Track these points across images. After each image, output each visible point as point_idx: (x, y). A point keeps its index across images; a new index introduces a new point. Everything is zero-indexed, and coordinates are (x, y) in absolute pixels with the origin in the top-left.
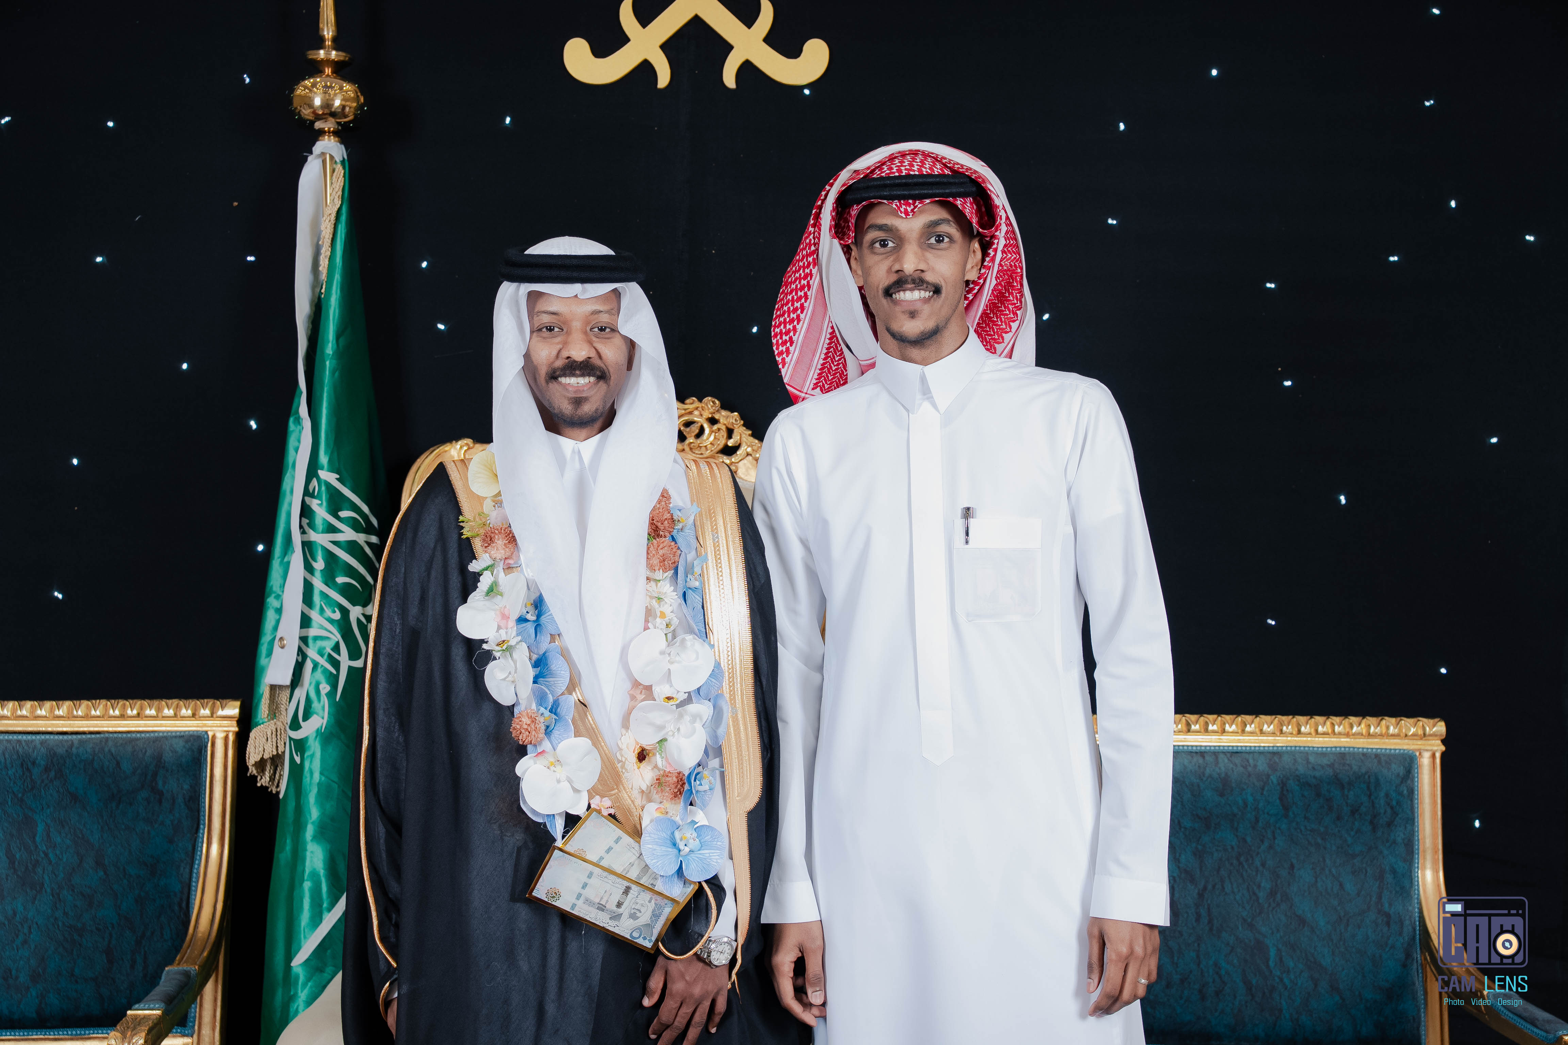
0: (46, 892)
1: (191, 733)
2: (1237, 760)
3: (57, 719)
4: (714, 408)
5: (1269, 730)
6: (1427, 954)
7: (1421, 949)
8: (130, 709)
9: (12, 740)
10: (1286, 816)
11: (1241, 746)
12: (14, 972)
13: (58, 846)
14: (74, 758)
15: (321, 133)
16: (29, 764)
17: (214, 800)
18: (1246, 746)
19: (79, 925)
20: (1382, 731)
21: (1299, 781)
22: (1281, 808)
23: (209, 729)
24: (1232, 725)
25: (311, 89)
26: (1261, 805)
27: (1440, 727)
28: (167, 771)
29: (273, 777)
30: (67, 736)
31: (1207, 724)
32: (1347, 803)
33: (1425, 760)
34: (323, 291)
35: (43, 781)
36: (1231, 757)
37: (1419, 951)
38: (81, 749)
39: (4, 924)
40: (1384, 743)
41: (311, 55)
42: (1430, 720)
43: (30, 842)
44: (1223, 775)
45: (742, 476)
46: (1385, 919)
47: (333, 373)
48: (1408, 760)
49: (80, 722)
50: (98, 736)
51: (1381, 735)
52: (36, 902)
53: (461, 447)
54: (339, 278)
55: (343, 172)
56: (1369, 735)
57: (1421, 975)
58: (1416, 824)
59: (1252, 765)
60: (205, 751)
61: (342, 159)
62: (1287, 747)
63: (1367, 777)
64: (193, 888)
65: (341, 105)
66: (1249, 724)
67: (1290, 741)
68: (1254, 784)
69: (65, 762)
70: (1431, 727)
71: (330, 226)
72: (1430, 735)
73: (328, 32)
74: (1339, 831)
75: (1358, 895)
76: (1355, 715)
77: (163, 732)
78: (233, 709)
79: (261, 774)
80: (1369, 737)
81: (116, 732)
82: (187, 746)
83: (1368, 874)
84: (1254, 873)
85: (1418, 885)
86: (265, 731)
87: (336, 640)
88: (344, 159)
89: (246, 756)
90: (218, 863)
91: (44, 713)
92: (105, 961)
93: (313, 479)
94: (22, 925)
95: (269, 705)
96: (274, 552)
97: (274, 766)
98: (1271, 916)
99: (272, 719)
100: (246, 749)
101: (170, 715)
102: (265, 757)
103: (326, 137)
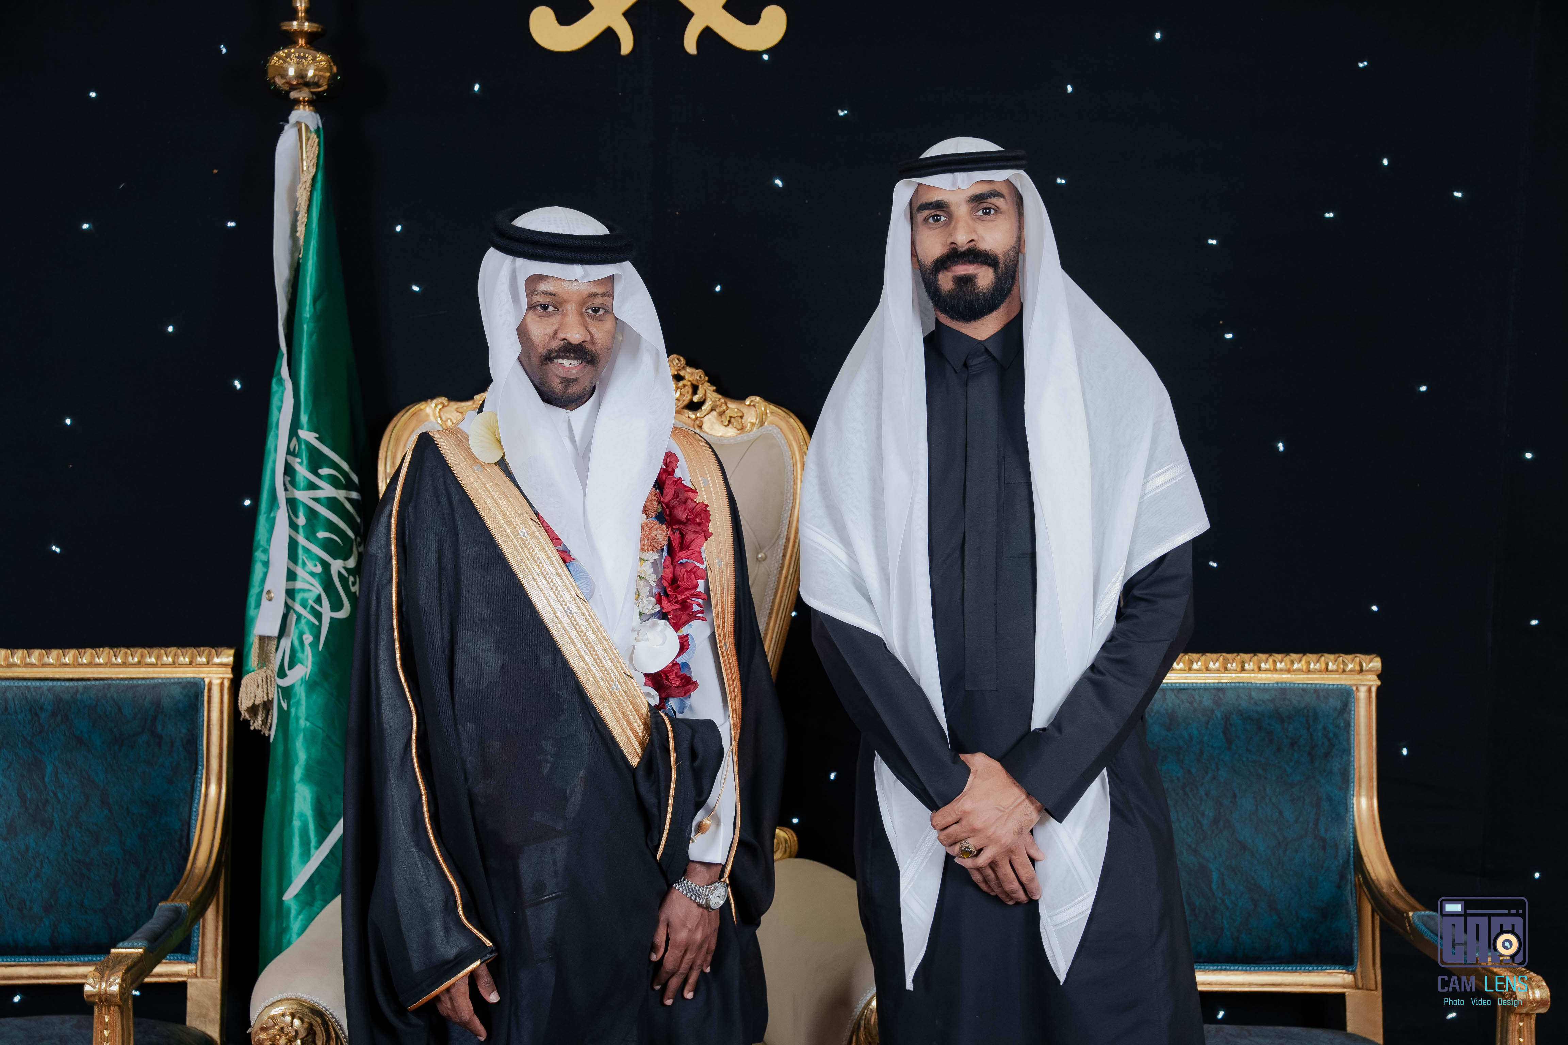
0: (56, 829)
1: (188, 680)
2: (1184, 696)
3: (63, 666)
4: (679, 365)
5: (1214, 667)
6: (1360, 876)
7: (1355, 871)
8: (130, 657)
9: (21, 686)
10: (1229, 749)
11: (1188, 683)
12: (28, 903)
13: (65, 785)
14: (79, 703)
15: (297, 102)
16: (38, 710)
17: (211, 743)
18: (1192, 683)
19: (88, 860)
20: (1321, 667)
21: (1241, 715)
22: (1224, 741)
23: (205, 676)
25: (285, 59)
26: (1206, 738)
27: (1376, 663)
28: (165, 715)
29: (265, 721)
30: (73, 682)
32: (1286, 735)
33: (1362, 694)
34: (301, 256)
35: (50, 725)
36: (1178, 693)
37: (1352, 874)
38: (85, 695)
39: (17, 858)
40: (1323, 679)
41: (285, 26)
42: (1366, 656)
43: (40, 783)
44: (1170, 711)
45: (707, 431)
46: (1321, 844)
47: (311, 335)
48: (1345, 695)
49: (85, 670)
50: (101, 682)
51: (1320, 671)
52: (47, 838)
53: (436, 406)
54: (315, 243)
55: (317, 140)
56: (1309, 671)
57: (1354, 895)
58: (1352, 754)
59: (1197, 701)
60: (201, 697)
61: (316, 128)
62: (1231, 683)
63: (1305, 711)
64: (193, 826)
65: (315, 76)
67: (1234, 678)
68: (1199, 718)
69: (70, 708)
70: (1368, 663)
71: (306, 193)
72: (1367, 671)
73: (301, 4)
74: (1279, 762)
75: (1296, 821)
76: (1296, 652)
77: (162, 679)
78: (227, 657)
79: (254, 718)
80: (1309, 673)
81: (118, 679)
82: (184, 693)
83: (1305, 802)
84: (1198, 802)
85: (1353, 811)
86: (256, 678)
87: (318, 592)
88: (318, 127)
89: (239, 701)
90: (216, 803)
91: (51, 661)
92: (112, 893)
93: (294, 439)
94: (35, 860)
95: (259, 654)
96: (260, 506)
97: (264, 712)
98: (1214, 842)
99: (262, 667)
100: (238, 696)
101: (168, 663)
102: (257, 703)
103: (302, 106)
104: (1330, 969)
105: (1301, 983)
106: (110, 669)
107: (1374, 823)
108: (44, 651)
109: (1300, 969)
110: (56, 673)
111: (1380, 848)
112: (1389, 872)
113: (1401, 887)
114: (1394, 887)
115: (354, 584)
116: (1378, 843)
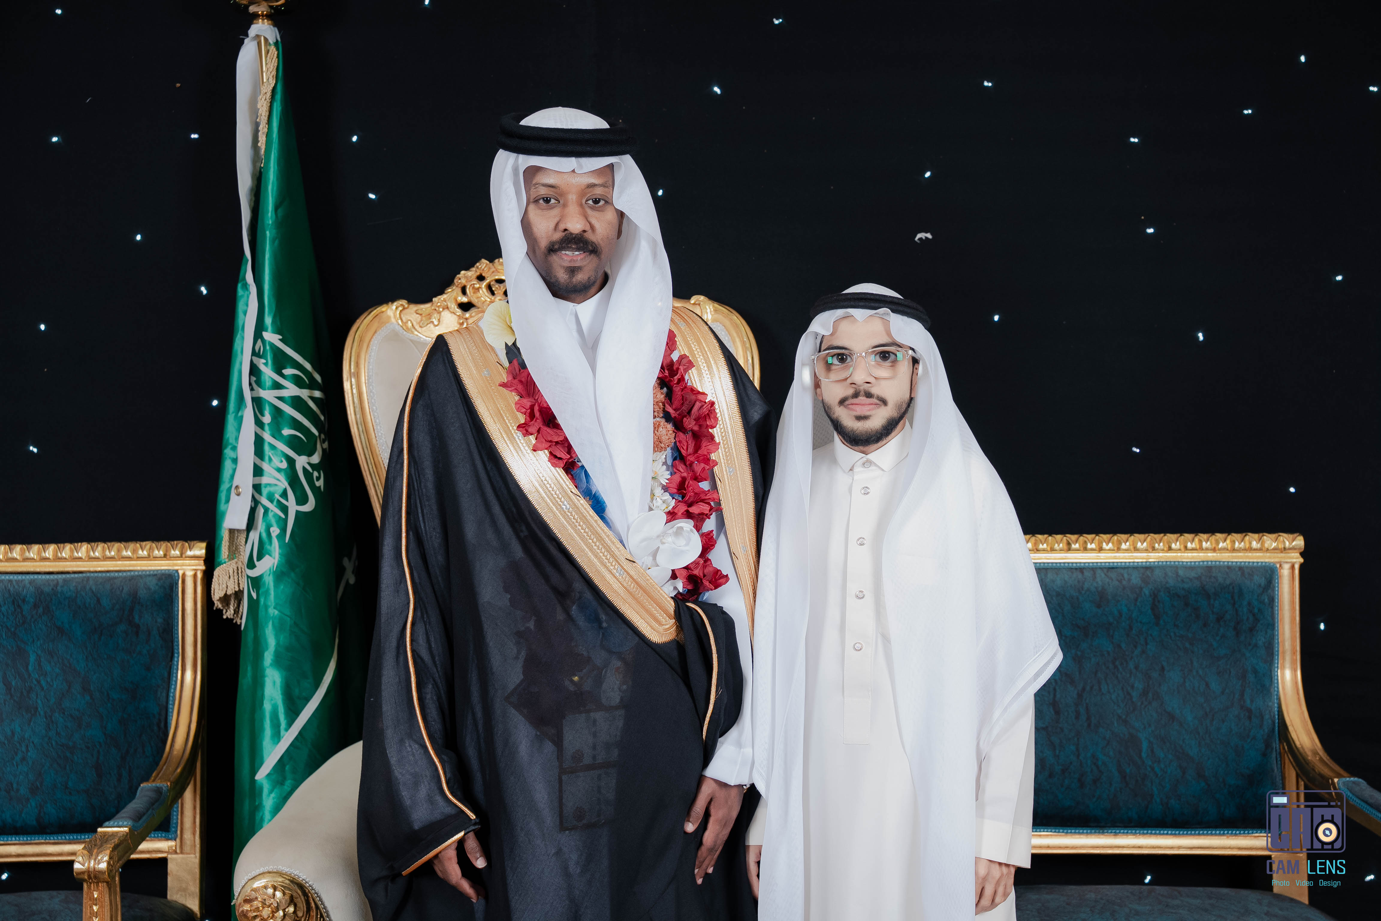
0: (40, 715)
1: (163, 572)
2: (1113, 575)
3: (43, 560)
5: (1142, 547)
6: (1285, 744)
7: (1280, 739)
8: (108, 551)
9: (4, 580)
10: (1157, 624)
11: (1117, 562)
12: (15, 786)
13: (48, 673)
14: (59, 595)
15: (255, 16)
16: (20, 602)
17: (186, 631)
18: (1121, 562)
19: (71, 744)
20: (1246, 546)
21: (1169, 592)
22: (1153, 617)
23: (179, 568)
24: (1108, 544)
26: (1134, 615)
27: (1299, 542)
28: (142, 606)
29: (237, 610)
30: (53, 575)
31: (1085, 542)
32: (1213, 611)
33: (1285, 572)
34: (262, 166)
35: (32, 617)
36: (1108, 572)
37: (1277, 742)
38: (65, 587)
39: (4, 743)
40: (1247, 557)
42: (1290, 535)
43: (24, 671)
44: (1100, 589)
46: (1247, 714)
47: (273, 240)
48: (1269, 572)
49: (64, 563)
50: (80, 575)
51: (1245, 550)
52: (32, 724)
53: (397, 308)
54: (276, 152)
55: (276, 53)
56: (1234, 550)
57: (1279, 762)
58: (1276, 628)
59: (1126, 579)
60: (176, 588)
61: (274, 40)
62: (1158, 562)
63: (1231, 587)
64: (171, 710)
66: (1124, 542)
67: (1161, 557)
68: (1128, 595)
69: (51, 599)
70: (1291, 541)
71: (266, 104)
72: (1290, 549)
74: (1205, 637)
75: (1223, 693)
76: (1221, 532)
77: (138, 571)
78: (200, 550)
79: (226, 608)
80: (1234, 551)
81: (96, 572)
82: (159, 584)
83: (1232, 674)
84: (1128, 675)
85: (1278, 683)
86: (227, 569)
87: (284, 487)
88: (277, 41)
89: (212, 592)
90: (192, 688)
91: (32, 555)
92: (95, 775)
93: (259, 341)
94: (20, 744)
95: (229, 546)
96: (229, 405)
97: (236, 601)
98: (1143, 713)
99: (233, 559)
100: (211, 587)
101: (144, 556)
102: (229, 593)
103: (260, 20)
104: (1257, 833)
105: (1229, 846)
106: (88, 563)
107: (1298, 694)
108: (24, 546)
109: (1228, 833)
110: (36, 566)
111: (1304, 718)
112: (1314, 740)
113: (1326, 755)
114: (1319, 754)
115: (318, 479)
116: (1303, 713)
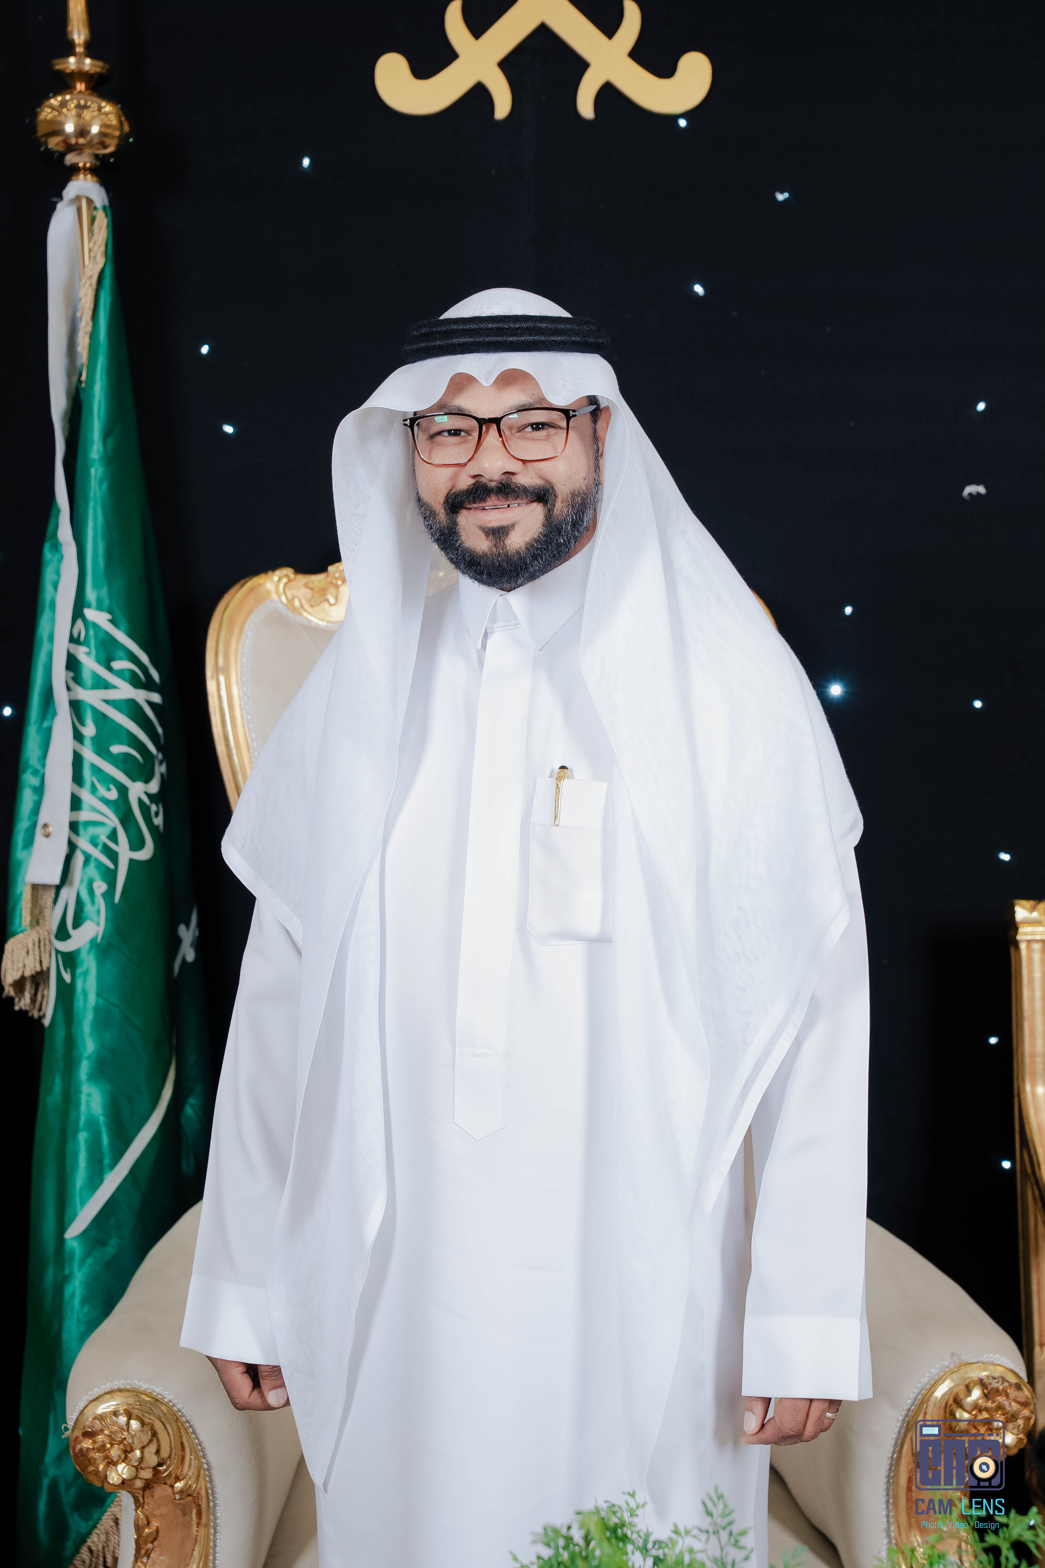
15: (73, 171)
25: (59, 109)
29: (37, 998)
34: (84, 378)
41: (58, 65)
47: (101, 484)
53: (281, 579)
54: (104, 359)
55: (105, 221)
61: (103, 205)
65: (100, 132)
71: (90, 292)
73: (79, 35)
79: (20, 995)
86: (26, 941)
87: (113, 825)
88: (106, 204)
93: (80, 622)
95: (30, 908)
96: (29, 713)
97: (36, 985)
99: (34, 926)
102: (27, 973)
103: (81, 176)
115: (157, 814)
